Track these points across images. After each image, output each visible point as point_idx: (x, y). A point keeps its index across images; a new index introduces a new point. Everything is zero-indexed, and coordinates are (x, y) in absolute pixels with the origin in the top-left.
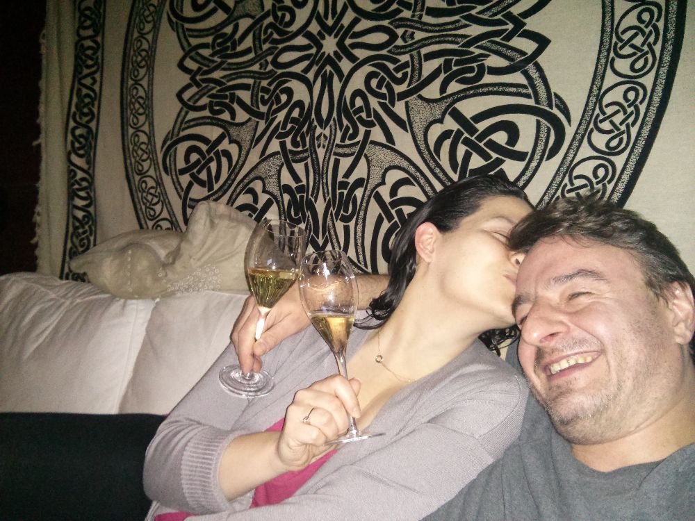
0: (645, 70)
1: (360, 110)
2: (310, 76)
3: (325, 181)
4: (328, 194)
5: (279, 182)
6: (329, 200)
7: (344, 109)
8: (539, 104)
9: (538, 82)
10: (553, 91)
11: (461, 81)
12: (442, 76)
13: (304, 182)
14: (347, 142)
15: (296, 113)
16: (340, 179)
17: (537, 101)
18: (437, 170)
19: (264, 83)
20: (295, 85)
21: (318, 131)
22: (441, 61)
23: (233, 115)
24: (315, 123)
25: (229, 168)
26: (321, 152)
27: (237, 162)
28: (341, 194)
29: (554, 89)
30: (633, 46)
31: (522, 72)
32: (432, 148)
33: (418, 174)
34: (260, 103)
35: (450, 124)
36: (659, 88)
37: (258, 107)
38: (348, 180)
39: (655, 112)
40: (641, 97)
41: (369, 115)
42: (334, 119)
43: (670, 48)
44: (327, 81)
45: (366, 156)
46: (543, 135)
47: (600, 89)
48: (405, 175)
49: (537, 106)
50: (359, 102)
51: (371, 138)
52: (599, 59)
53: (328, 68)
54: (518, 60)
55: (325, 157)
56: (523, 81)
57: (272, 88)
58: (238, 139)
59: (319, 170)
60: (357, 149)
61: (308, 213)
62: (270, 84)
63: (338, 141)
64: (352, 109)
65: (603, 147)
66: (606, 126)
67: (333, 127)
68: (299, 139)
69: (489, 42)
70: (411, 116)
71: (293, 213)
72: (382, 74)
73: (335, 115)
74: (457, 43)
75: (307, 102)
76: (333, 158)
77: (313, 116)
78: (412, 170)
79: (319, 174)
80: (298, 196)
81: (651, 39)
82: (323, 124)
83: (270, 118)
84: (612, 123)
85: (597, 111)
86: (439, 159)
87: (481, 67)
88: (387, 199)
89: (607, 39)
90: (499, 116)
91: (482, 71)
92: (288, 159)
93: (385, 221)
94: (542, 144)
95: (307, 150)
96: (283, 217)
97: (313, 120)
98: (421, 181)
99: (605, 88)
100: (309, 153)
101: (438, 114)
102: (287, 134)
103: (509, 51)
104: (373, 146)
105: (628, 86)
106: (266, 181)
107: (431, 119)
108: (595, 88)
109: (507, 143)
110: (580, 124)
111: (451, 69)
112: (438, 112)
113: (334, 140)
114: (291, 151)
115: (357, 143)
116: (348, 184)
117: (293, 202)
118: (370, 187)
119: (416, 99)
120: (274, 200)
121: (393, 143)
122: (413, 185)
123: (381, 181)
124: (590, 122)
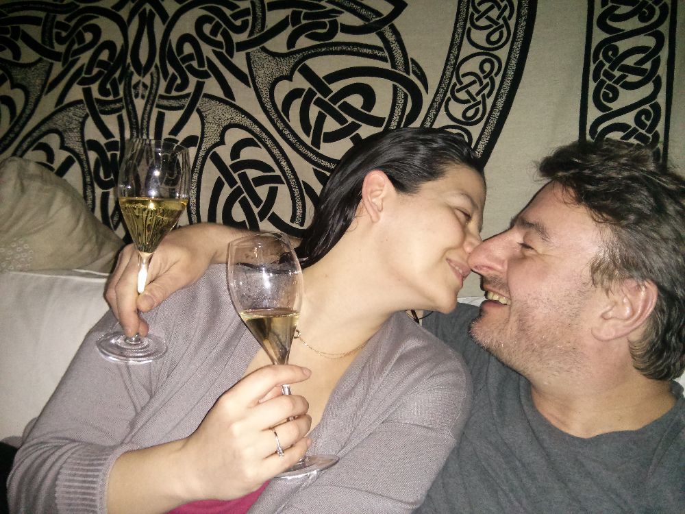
0: (500, 44)
1: (190, 57)
2: (124, 13)
5: (82, 136)
6: (153, 162)
7: (168, 55)
8: (396, 69)
9: (395, 46)
11: (310, 37)
12: (290, 29)
13: (117, 138)
14: (174, 93)
15: (104, 56)
16: (165, 134)
17: (394, 66)
18: (287, 132)
19: (61, 18)
20: (103, 22)
21: (136, 78)
22: (288, 12)
23: (17, 53)
24: (132, 69)
25: (12, 118)
26: (139, 104)
27: (23, 111)
29: (410, 55)
30: (489, 18)
31: (376, 33)
32: (280, 108)
33: (264, 135)
34: (54, 41)
36: (513, 61)
37: (52, 46)
38: (177, 138)
39: (509, 84)
40: (496, 70)
41: (201, 64)
42: (156, 67)
43: (524, 24)
44: (146, 22)
45: (199, 112)
46: (400, 101)
47: (457, 58)
48: (250, 136)
49: (393, 70)
50: (188, 49)
51: (205, 91)
52: (455, 28)
53: (148, 7)
54: (374, 20)
55: (145, 110)
56: (379, 43)
57: (72, 24)
58: (24, 83)
59: (137, 124)
60: (186, 102)
62: (69, 19)
63: (161, 91)
64: (179, 55)
65: (459, 116)
66: (462, 95)
67: (155, 75)
70: (254, 69)
71: (102, 174)
72: (217, 19)
73: (157, 60)
75: (119, 43)
76: (155, 111)
77: (129, 60)
78: (257, 130)
79: (138, 129)
80: (109, 154)
81: (507, 13)
82: (143, 71)
83: (70, 59)
84: (468, 93)
85: (454, 80)
86: (288, 118)
87: (334, 24)
88: (228, 162)
89: (463, 9)
90: (354, 78)
91: (334, 28)
92: (96, 110)
93: (226, 185)
94: (399, 110)
95: (120, 100)
96: (88, 179)
97: (129, 66)
98: (268, 143)
99: (461, 58)
100: (124, 103)
101: (285, 70)
102: (93, 80)
103: (364, 10)
104: (207, 100)
105: (484, 57)
106: (65, 135)
107: (278, 75)
108: (452, 57)
109: (362, 108)
110: (437, 92)
111: (300, 22)
112: (286, 68)
113: (157, 89)
114: (98, 101)
115: (187, 95)
116: (176, 141)
117: (102, 160)
118: (205, 146)
119: (259, 52)
120: (75, 158)
121: (233, 98)
122: (259, 146)
123: (218, 140)
124: (447, 91)
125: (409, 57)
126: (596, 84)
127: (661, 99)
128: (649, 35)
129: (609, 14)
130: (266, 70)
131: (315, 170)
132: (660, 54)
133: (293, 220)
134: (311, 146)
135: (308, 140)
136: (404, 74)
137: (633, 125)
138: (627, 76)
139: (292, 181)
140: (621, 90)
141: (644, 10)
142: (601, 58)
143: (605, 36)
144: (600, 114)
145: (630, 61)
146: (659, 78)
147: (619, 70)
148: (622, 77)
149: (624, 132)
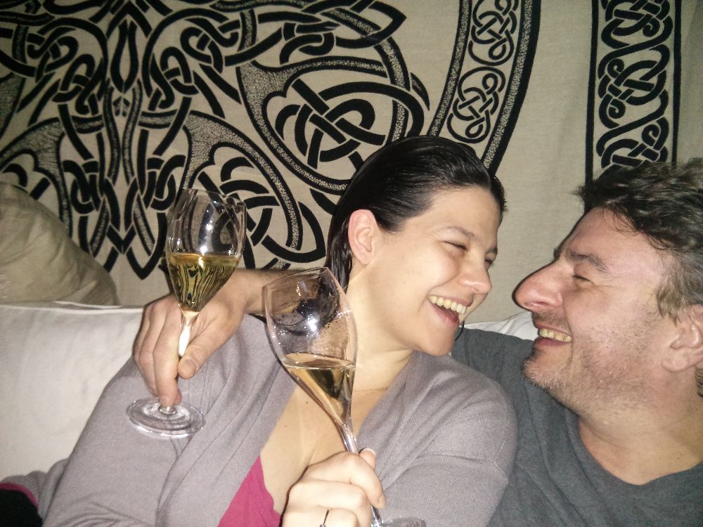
0: (501, 60)
1: (175, 72)
2: (103, 25)
3: (127, 157)
4: (133, 173)
5: (58, 157)
6: (135, 180)
7: (151, 70)
8: (395, 84)
9: (394, 61)
10: (410, 71)
11: (307, 50)
12: (283, 43)
13: (96, 158)
14: (158, 110)
15: (82, 70)
16: (149, 154)
17: (393, 81)
18: (281, 151)
19: (34, 30)
20: (79, 34)
21: (116, 94)
22: (280, 25)
24: (112, 84)
26: (121, 122)
28: (152, 175)
29: (410, 70)
30: (491, 32)
31: (375, 48)
32: (273, 125)
33: (257, 154)
34: (26, 54)
35: (294, 98)
36: (516, 77)
37: (24, 60)
38: (162, 158)
39: (513, 100)
40: (499, 86)
41: (187, 79)
42: (139, 82)
43: (527, 37)
44: (127, 35)
45: (186, 129)
46: (401, 118)
47: (459, 73)
48: (240, 155)
49: (392, 85)
50: (173, 63)
51: (192, 108)
52: (457, 42)
53: (129, 19)
54: (371, 33)
55: (127, 127)
56: (378, 57)
57: (46, 36)
59: (118, 143)
60: (172, 119)
61: (103, 198)
62: (43, 32)
63: (145, 107)
64: (163, 70)
65: (462, 134)
66: (465, 112)
67: (138, 91)
68: (86, 103)
69: (337, 9)
70: (245, 85)
71: (80, 198)
72: (204, 32)
73: (139, 75)
74: (300, 7)
75: (98, 57)
76: (138, 129)
77: (109, 75)
78: (249, 149)
79: (119, 148)
80: (87, 176)
81: (509, 27)
82: (123, 86)
83: (45, 74)
84: (471, 109)
85: (456, 96)
86: (282, 136)
87: (329, 38)
88: (218, 182)
89: (464, 22)
90: (351, 94)
91: (329, 42)
92: (72, 129)
94: (400, 127)
95: (99, 118)
96: (65, 203)
97: (109, 80)
98: (261, 163)
100: (103, 121)
101: (278, 85)
102: (69, 97)
103: (361, 23)
104: (194, 117)
105: (487, 72)
106: (40, 156)
107: (271, 91)
108: (454, 72)
109: (361, 125)
110: (439, 108)
111: (294, 35)
112: (278, 83)
113: (139, 106)
114: (75, 118)
115: (172, 113)
116: (162, 161)
117: (80, 183)
118: (193, 167)
119: (250, 66)
120: (50, 180)
121: (222, 115)
122: (252, 166)
123: (207, 160)
124: (449, 108)
125: (409, 73)
126: (602, 99)
127: (668, 114)
128: (655, 49)
129: (613, 28)
130: (257, 86)
131: (312, 190)
132: (666, 68)
133: (289, 243)
134: (308, 166)
135: (304, 159)
136: (404, 90)
137: (641, 141)
138: (633, 91)
139: (287, 202)
140: (627, 105)
141: (648, 24)
142: (606, 72)
143: (610, 50)
144: (607, 130)
145: (636, 76)
146: (665, 93)
147: (625, 85)
148: (629, 92)
149: (631, 148)
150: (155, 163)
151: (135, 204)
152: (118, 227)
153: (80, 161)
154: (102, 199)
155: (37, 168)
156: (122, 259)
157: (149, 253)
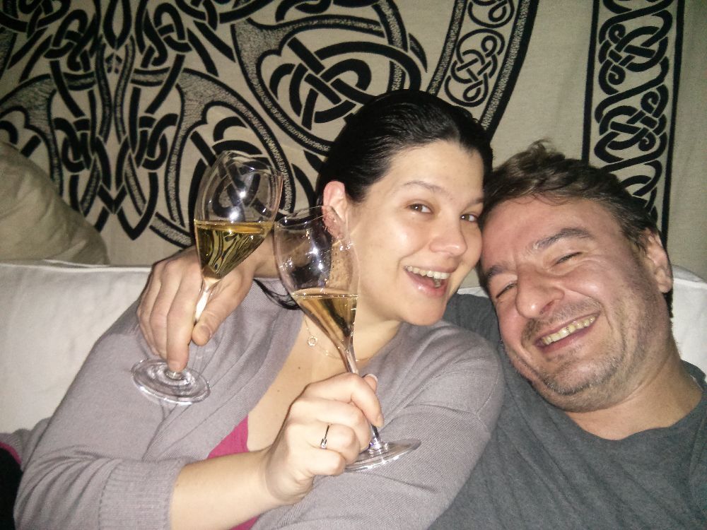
1: (168, 29)
3: (118, 115)
4: (124, 132)
5: (49, 114)
6: (126, 140)
7: (145, 26)
8: (393, 44)
9: (392, 20)
11: (302, 9)
13: (88, 116)
14: (151, 68)
15: (74, 26)
16: (141, 113)
17: (391, 41)
18: (275, 111)
21: (109, 51)
24: (104, 40)
26: (113, 79)
28: (144, 134)
29: (409, 30)
31: (373, 7)
32: (267, 83)
33: (250, 114)
34: (18, 9)
36: (516, 40)
37: (15, 15)
38: (154, 116)
39: (513, 64)
40: (498, 49)
41: (181, 36)
42: (132, 39)
45: (178, 87)
46: (397, 79)
47: (458, 34)
48: (233, 114)
49: (390, 46)
50: (167, 19)
51: (185, 65)
52: (456, 3)
55: (119, 84)
56: (376, 17)
59: (110, 101)
60: (165, 77)
61: (94, 156)
63: (137, 64)
64: (157, 26)
65: (460, 97)
66: (463, 74)
67: (130, 48)
68: (78, 59)
70: (239, 43)
71: (70, 156)
73: (132, 32)
75: (90, 12)
76: (130, 87)
77: (101, 31)
78: (242, 108)
79: (111, 106)
80: (78, 134)
82: (116, 42)
83: (36, 30)
84: (470, 72)
85: (455, 58)
86: (277, 96)
88: (211, 142)
90: (347, 54)
92: (64, 85)
95: (91, 75)
96: (55, 161)
97: (101, 37)
98: (254, 123)
99: (462, 34)
100: (95, 78)
101: (274, 44)
102: (61, 53)
104: (188, 75)
105: (486, 34)
106: (31, 113)
107: (266, 49)
108: (452, 34)
109: (357, 85)
110: (437, 70)
112: (274, 41)
113: (132, 64)
114: (67, 75)
115: (165, 70)
116: (153, 120)
117: (70, 141)
118: (185, 126)
119: (245, 24)
120: (40, 138)
121: (215, 73)
122: (244, 126)
123: (200, 119)
124: (448, 69)
125: (407, 33)
126: (602, 64)
127: (668, 82)
128: (657, 15)
130: (252, 43)
131: (306, 153)
132: (668, 35)
133: (282, 206)
134: (302, 127)
135: (298, 120)
136: (402, 51)
137: (639, 108)
138: (633, 57)
139: (280, 164)
140: (628, 72)
142: (607, 37)
143: (612, 15)
144: (605, 96)
145: (637, 42)
146: (666, 61)
147: (626, 51)
148: (629, 58)
149: (630, 115)
150: (147, 122)
151: (126, 163)
152: (109, 186)
153: (72, 119)
154: (93, 158)
155: (28, 126)
156: (113, 219)
157: (139, 212)
